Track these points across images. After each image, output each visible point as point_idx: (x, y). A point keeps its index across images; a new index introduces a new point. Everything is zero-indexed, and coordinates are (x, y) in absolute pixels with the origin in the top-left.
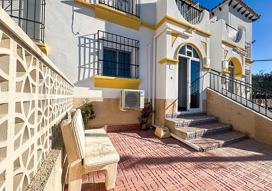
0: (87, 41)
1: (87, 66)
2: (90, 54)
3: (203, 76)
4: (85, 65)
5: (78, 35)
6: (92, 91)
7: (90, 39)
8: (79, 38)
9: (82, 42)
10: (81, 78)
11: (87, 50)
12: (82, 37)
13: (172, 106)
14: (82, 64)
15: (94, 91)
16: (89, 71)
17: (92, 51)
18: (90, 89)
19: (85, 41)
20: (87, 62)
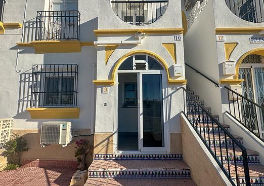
0: (27, 76)
1: (26, 99)
2: (29, 87)
3: (171, 95)
4: (24, 98)
5: (21, 73)
6: (29, 122)
7: (29, 74)
8: (21, 75)
9: (23, 78)
10: (20, 111)
11: (27, 83)
12: (23, 74)
13: (106, 142)
14: (22, 98)
15: (31, 122)
16: (27, 103)
17: (31, 84)
18: (27, 121)
19: (25, 76)
20: (26, 96)
